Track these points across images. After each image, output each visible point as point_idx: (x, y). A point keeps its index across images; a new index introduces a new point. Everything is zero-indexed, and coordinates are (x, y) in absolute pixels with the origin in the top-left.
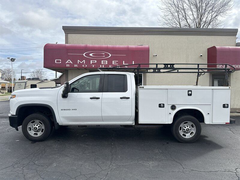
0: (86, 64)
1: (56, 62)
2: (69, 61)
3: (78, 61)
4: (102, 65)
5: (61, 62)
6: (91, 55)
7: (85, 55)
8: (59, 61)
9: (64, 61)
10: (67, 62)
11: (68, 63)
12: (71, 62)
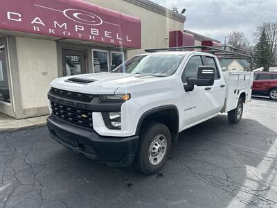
0: (68, 30)
1: (9, 17)
2: (38, 20)
3: (55, 22)
4: (92, 35)
5: (20, 20)
6: (75, 15)
7: (66, 12)
8: (17, 17)
9: (27, 18)
10: (34, 21)
11: (35, 24)
12: (42, 23)
